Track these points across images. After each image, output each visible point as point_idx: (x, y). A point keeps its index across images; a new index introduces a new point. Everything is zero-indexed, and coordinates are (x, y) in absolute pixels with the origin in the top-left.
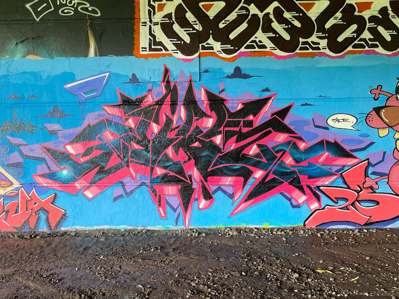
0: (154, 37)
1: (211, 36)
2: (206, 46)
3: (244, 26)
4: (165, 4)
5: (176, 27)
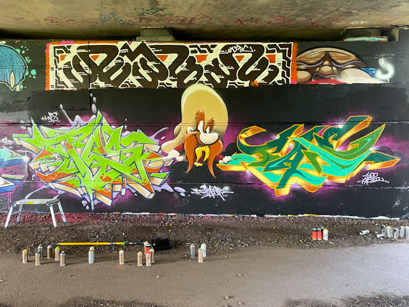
0: (59, 78)
1: (98, 77)
2: (95, 85)
3: (120, 71)
4: (65, 56)
5: (74, 71)
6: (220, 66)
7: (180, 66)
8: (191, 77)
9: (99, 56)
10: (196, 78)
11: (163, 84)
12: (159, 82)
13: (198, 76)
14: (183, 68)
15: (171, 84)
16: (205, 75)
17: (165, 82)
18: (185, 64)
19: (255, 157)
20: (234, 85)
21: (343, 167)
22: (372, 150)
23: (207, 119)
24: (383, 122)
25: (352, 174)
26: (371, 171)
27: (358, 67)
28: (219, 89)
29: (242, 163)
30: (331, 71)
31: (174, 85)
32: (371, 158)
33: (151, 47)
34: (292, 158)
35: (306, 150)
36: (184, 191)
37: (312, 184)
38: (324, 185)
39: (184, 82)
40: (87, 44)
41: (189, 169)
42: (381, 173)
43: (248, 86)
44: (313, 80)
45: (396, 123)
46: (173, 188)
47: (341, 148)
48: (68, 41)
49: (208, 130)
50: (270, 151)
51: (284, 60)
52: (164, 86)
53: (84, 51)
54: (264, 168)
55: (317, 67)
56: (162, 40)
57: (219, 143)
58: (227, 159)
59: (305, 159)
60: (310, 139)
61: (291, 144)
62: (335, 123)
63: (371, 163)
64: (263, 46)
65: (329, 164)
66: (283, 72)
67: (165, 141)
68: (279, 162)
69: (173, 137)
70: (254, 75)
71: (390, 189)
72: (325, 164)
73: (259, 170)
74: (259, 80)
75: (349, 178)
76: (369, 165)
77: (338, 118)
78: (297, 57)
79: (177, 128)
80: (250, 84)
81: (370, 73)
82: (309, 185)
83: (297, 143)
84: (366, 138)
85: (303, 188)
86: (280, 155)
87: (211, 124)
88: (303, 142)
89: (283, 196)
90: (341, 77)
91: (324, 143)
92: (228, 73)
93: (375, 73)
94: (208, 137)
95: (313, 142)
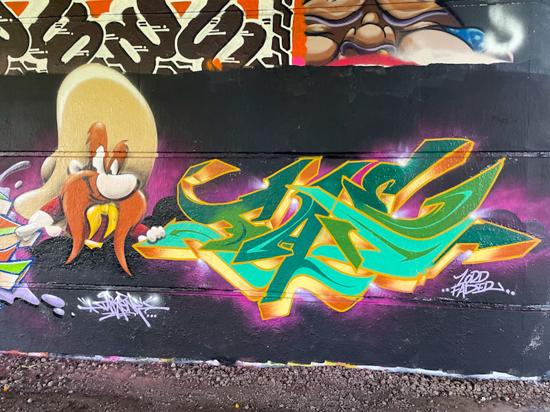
6: (138, 25)
7: (54, 25)
8: (77, 49)
10: (88, 51)
11: (18, 64)
12: (11, 59)
13: (93, 47)
14: (59, 30)
15: (35, 65)
16: (108, 44)
17: (22, 60)
18: (64, 20)
19: (216, 229)
20: (170, 67)
21: (410, 256)
22: (475, 217)
23: (113, 142)
24: (499, 154)
25: (430, 273)
26: (472, 267)
27: (441, 26)
28: (139, 76)
29: (188, 242)
30: (380, 36)
31: (42, 66)
32: (472, 237)
34: (296, 233)
35: (327, 214)
36: (61, 302)
37: (341, 293)
38: (368, 296)
39: (63, 60)
41: (74, 254)
42: (495, 272)
43: (201, 70)
44: (341, 57)
45: (529, 155)
46: (39, 296)
47: (404, 212)
49: (114, 168)
50: (249, 216)
51: (278, 12)
52: (19, 69)
54: (235, 254)
55: (348, 28)
57: (140, 196)
58: (155, 232)
59: (324, 236)
60: (336, 191)
61: (295, 201)
62: (391, 154)
63: (472, 249)
65: (379, 248)
66: (275, 40)
67: (21, 191)
68: (268, 242)
69: (40, 183)
70: (213, 45)
71: (518, 309)
72: (369, 247)
73: (225, 260)
74: (224, 56)
75: (422, 282)
76: (469, 253)
77: (396, 143)
78: (306, 5)
79: (48, 162)
80: (204, 65)
81: (469, 40)
82: (333, 297)
83: (306, 199)
84: (459, 189)
85: (321, 302)
86: (270, 226)
87: (121, 154)
88: (320, 195)
89: (277, 319)
90: (402, 50)
91: (366, 199)
92: (156, 40)
93: (481, 41)
94: (115, 184)
95: (342, 197)
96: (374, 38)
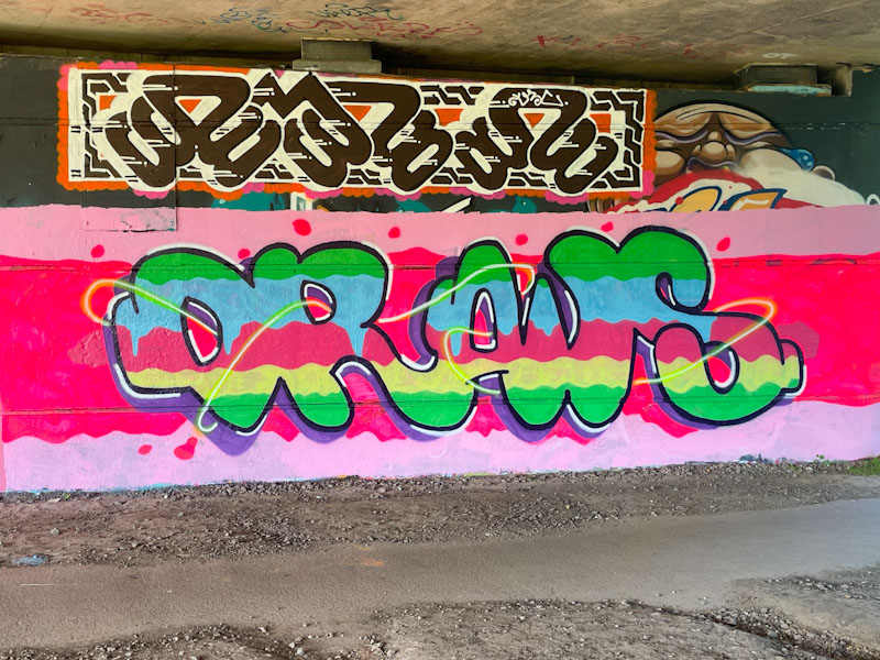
0: (95, 152)
1: (197, 154)
2: (189, 170)
3: (254, 139)
4: (113, 97)
5: (134, 137)
6: (490, 135)
7: (400, 132)
8: (425, 158)
9: (200, 101)
10: (436, 161)
11: (359, 172)
12: (350, 167)
13: (442, 156)
14: (405, 137)
15: (377, 174)
16: (458, 153)
17: (363, 168)
18: (410, 127)
20: (522, 178)
27: (775, 146)
30: (723, 153)
31: (385, 174)
33: (329, 84)
39: (409, 169)
40: (171, 72)
44: (689, 172)
48: (121, 63)
51: (629, 127)
52: (361, 177)
53: (162, 87)
55: (695, 144)
56: (357, 70)
64: (583, 95)
66: (627, 153)
70: (567, 157)
74: (577, 168)
78: (657, 122)
80: (556, 176)
81: (799, 160)
90: (742, 167)
92: (508, 151)
93: (809, 160)
96: (717, 155)
